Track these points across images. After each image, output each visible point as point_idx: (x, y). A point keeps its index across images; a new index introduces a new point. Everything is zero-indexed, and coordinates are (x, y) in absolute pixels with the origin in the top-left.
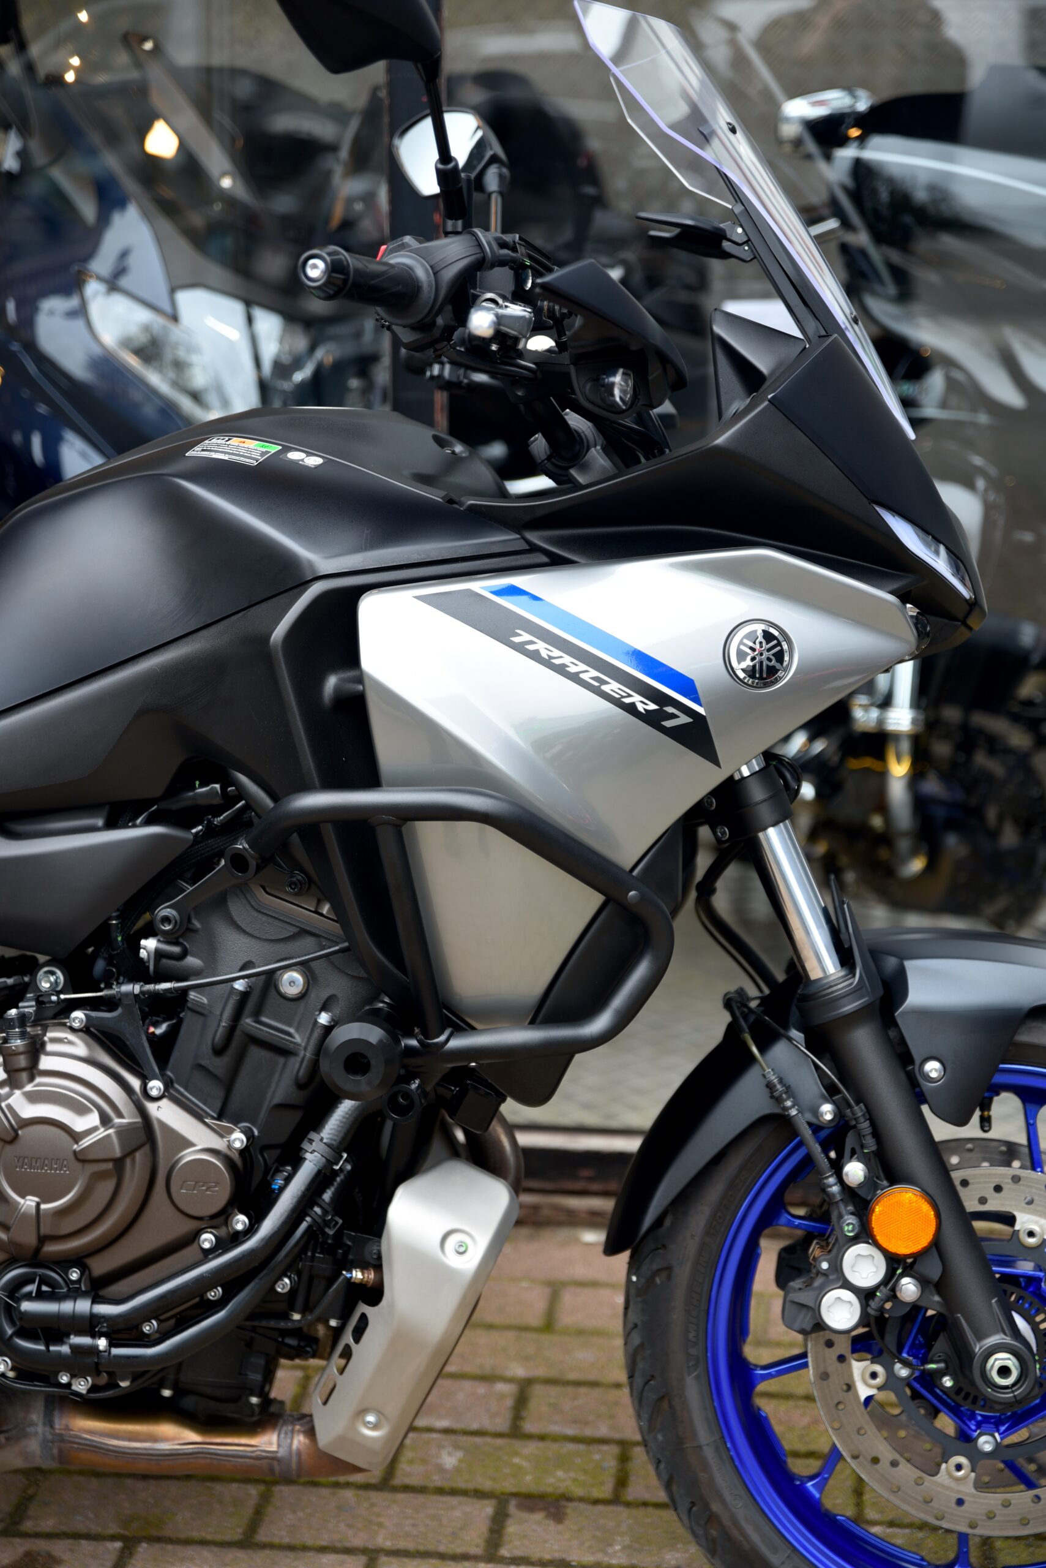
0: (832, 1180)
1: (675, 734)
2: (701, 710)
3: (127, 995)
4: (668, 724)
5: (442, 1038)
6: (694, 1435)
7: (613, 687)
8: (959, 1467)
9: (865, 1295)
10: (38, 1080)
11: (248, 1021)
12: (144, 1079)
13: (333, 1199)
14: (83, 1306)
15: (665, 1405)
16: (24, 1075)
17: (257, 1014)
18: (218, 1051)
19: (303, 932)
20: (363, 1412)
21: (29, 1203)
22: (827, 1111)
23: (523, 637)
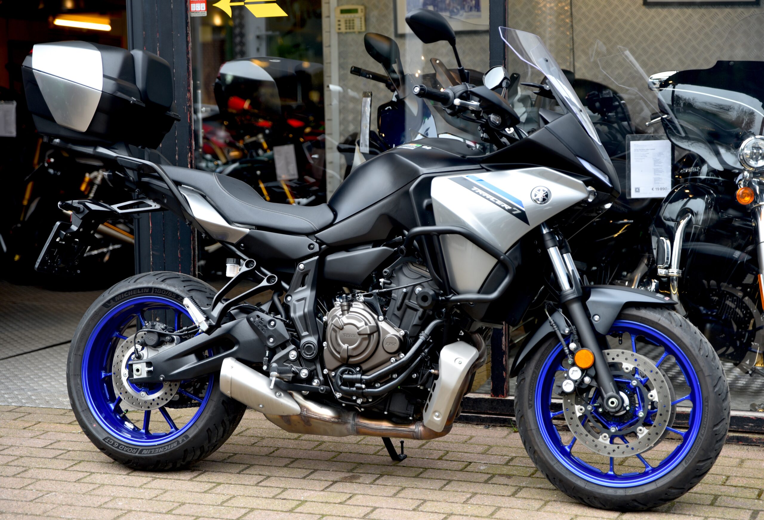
0: (566, 348)
1: (517, 215)
2: (524, 209)
3: (375, 293)
4: (514, 213)
5: (450, 296)
6: (530, 426)
7: (499, 202)
8: (605, 437)
9: (575, 382)
10: (350, 313)
11: (406, 301)
12: (378, 316)
13: (428, 351)
14: (359, 376)
15: (523, 419)
16: (346, 312)
17: (409, 299)
18: (399, 309)
19: (423, 276)
20: (435, 412)
21: (345, 346)
22: (567, 331)
23: (475, 188)
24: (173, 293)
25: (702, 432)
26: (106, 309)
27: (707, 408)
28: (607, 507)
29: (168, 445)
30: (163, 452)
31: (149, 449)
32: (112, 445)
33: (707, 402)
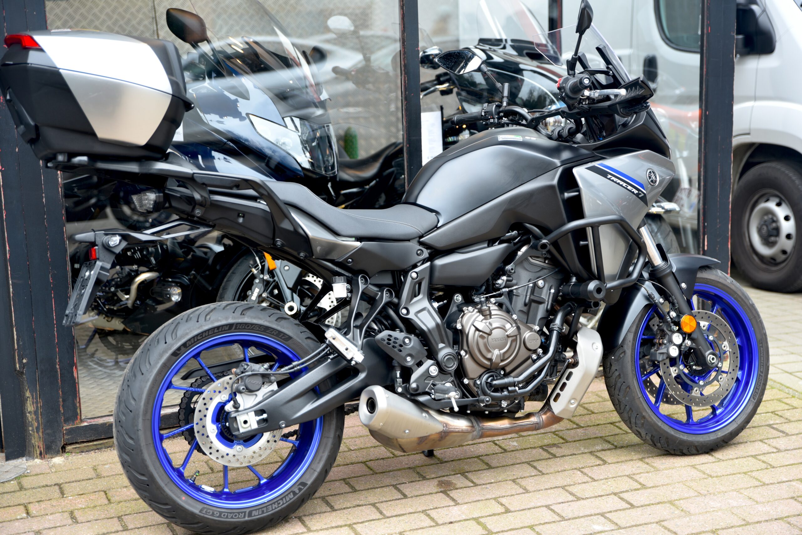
0: (668, 317)
2: (645, 192)
3: (505, 292)
4: (640, 196)
7: (629, 187)
8: (696, 390)
9: (679, 346)
10: (493, 317)
12: (512, 315)
14: (507, 380)
16: (488, 317)
18: (526, 305)
19: (542, 269)
20: (571, 400)
21: (496, 351)
22: (661, 301)
23: (609, 176)
24: (260, 326)
25: (762, 370)
26: (175, 358)
27: (762, 349)
28: (700, 452)
29: (282, 499)
30: (280, 508)
31: (259, 509)
32: (213, 515)
33: (762, 343)
